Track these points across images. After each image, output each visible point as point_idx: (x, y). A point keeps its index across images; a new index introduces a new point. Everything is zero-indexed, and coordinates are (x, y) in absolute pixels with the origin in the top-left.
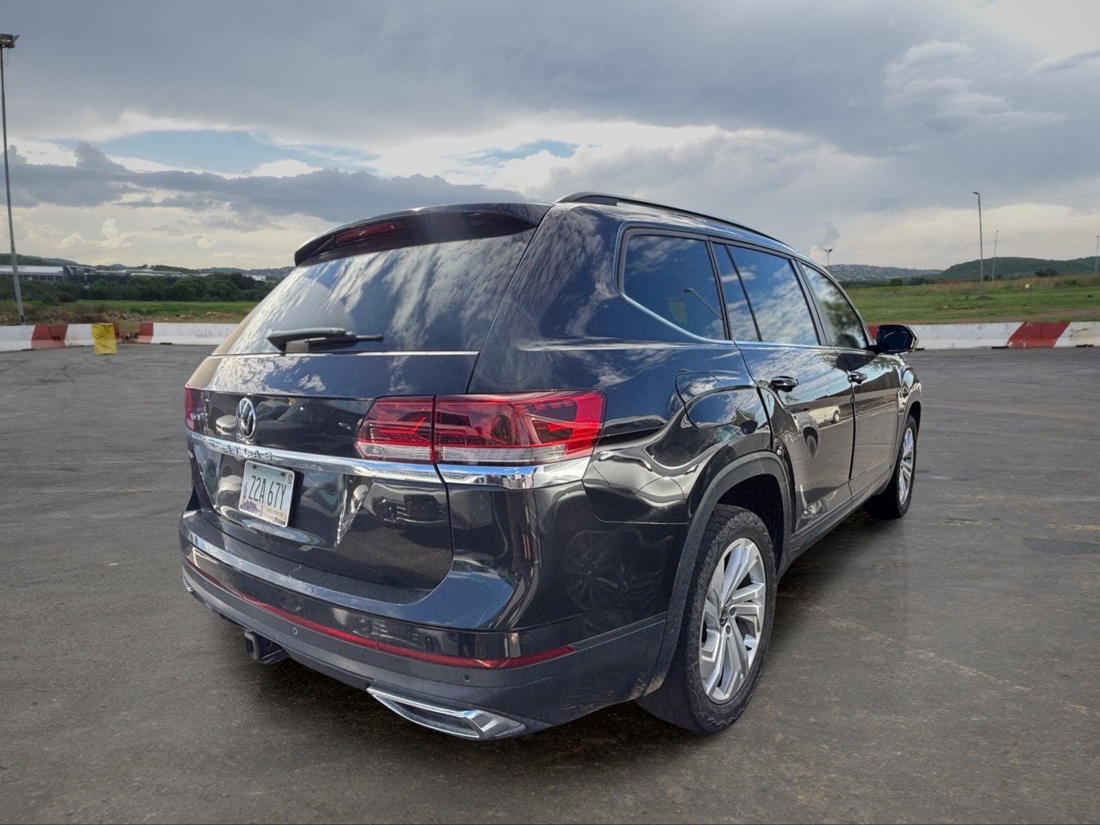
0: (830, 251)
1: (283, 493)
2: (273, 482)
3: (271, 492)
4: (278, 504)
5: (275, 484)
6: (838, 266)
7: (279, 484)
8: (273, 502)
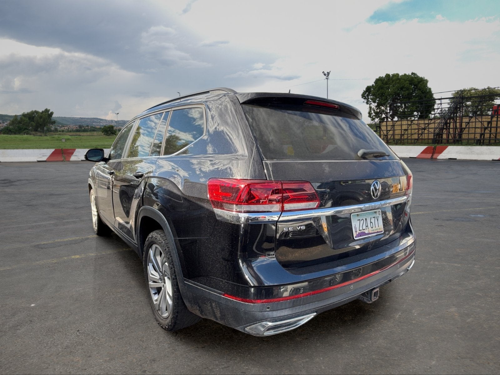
0: (118, 114)
1: (378, 220)
2: (371, 218)
3: (371, 222)
4: (377, 225)
5: (372, 218)
6: (122, 121)
7: (375, 217)
8: (374, 226)
